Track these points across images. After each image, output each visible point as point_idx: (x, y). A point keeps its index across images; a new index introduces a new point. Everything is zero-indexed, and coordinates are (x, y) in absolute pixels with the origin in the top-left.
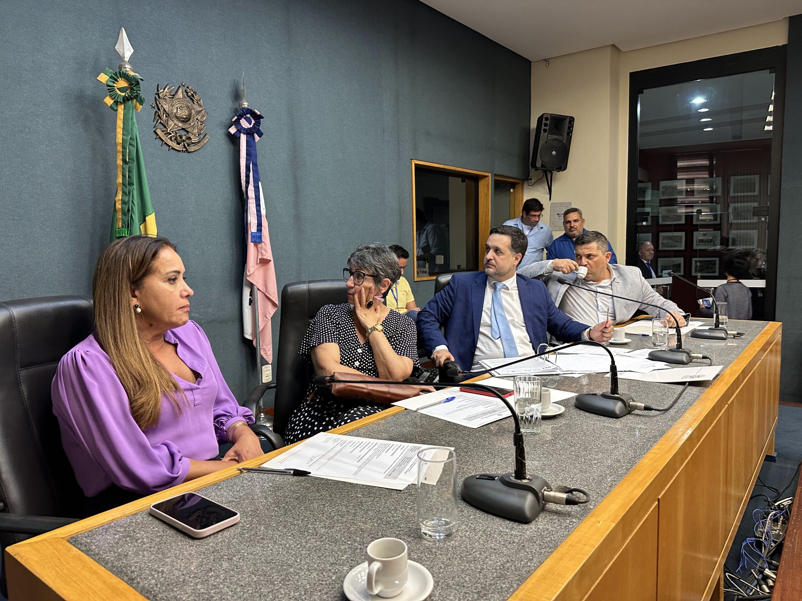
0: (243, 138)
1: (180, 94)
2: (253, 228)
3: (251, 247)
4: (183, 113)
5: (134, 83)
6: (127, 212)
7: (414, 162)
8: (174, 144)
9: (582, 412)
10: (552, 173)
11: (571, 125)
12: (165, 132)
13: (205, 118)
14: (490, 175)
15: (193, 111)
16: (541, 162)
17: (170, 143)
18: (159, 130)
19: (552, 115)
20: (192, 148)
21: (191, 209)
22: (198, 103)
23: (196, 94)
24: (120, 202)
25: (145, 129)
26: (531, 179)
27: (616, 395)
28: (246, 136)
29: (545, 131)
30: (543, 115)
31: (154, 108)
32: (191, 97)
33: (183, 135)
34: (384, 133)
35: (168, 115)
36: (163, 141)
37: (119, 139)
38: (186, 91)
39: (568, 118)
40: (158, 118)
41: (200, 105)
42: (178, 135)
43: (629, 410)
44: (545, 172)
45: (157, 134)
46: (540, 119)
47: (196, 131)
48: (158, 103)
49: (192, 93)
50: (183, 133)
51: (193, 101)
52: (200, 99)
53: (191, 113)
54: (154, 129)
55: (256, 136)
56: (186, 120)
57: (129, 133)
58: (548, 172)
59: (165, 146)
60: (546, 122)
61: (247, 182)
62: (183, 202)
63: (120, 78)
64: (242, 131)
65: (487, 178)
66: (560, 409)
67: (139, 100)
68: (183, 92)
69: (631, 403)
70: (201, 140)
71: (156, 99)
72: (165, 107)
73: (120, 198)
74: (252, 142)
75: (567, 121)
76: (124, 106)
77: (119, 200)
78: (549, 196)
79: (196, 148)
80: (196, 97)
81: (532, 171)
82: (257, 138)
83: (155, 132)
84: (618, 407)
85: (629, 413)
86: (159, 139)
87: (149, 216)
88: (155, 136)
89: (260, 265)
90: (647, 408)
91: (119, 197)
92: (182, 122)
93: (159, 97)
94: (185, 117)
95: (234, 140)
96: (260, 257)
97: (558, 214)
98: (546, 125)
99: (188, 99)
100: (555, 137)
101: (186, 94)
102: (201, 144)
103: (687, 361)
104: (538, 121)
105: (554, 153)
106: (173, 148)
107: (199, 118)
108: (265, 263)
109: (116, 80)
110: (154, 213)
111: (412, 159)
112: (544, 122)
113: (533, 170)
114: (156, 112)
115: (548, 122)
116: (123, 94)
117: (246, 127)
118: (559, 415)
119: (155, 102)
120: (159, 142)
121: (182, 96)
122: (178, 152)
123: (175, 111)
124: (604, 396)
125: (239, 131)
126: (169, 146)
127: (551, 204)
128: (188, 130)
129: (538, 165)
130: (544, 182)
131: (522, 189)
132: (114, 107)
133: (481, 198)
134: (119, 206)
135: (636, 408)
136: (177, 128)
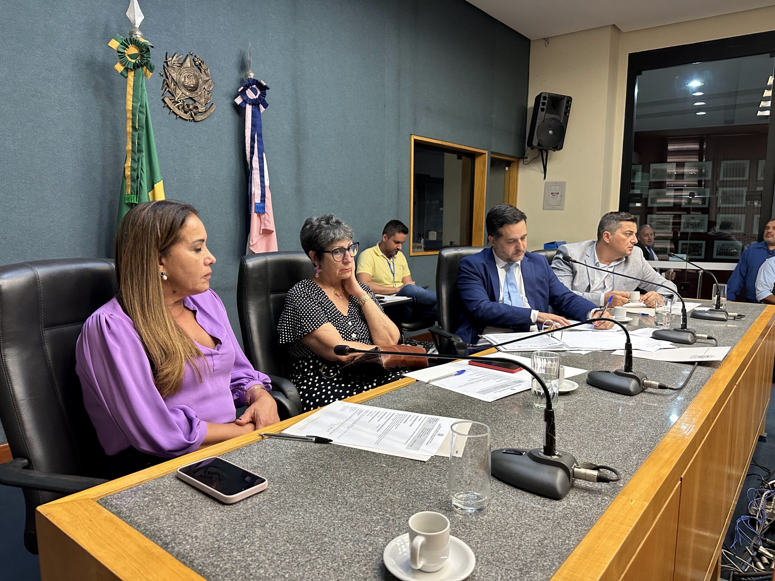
0: (249, 109)
1: (188, 63)
2: (257, 199)
3: (254, 217)
4: (191, 82)
5: (144, 50)
6: (136, 179)
7: (413, 138)
8: (181, 113)
9: (595, 389)
10: (547, 152)
11: (568, 105)
12: (173, 101)
13: (212, 88)
14: (486, 152)
15: (200, 80)
16: (537, 141)
17: (177, 111)
18: (167, 98)
19: (550, 95)
20: (199, 118)
21: (197, 178)
22: (205, 72)
23: (203, 63)
24: (130, 169)
25: (153, 97)
26: (526, 158)
27: (630, 373)
28: (251, 106)
29: (543, 110)
30: (541, 94)
31: (163, 76)
32: (199, 66)
33: (190, 103)
34: (385, 107)
35: (176, 84)
36: (170, 109)
37: (129, 106)
38: (193, 60)
39: (566, 98)
40: (166, 86)
41: (207, 75)
42: (185, 103)
43: (642, 388)
44: (541, 151)
45: (165, 103)
46: (538, 99)
47: (203, 100)
48: (166, 71)
49: (200, 62)
50: (191, 102)
51: (200, 70)
52: (207, 69)
53: (198, 82)
54: (162, 98)
55: (261, 106)
56: (193, 89)
57: (138, 99)
58: (544, 151)
59: (173, 114)
60: (544, 101)
61: (252, 153)
62: (189, 171)
63: (131, 45)
64: (248, 101)
65: (484, 155)
66: (574, 386)
67: (149, 67)
68: (190, 61)
69: (645, 381)
70: (208, 110)
71: (164, 68)
72: (173, 75)
73: (130, 165)
74: (257, 113)
75: (565, 101)
76: (134, 73)
77: (129, 167)
78: (543, 175)
79: (203, 117)
80: (204, 67)
81: (528, 150)
82: (262, 109)
83: (163, 100)
84: (632, 385)
85: (643, 391)
86: (166, 108)
87: (158, 184)
88: (163, 104)
89: (262, 236)
90: (661, 387)
91: (129, 163)
92: (190, 91)
93: (168, 65)
94: (192, 86)
95: (240, 110)
96: (263, 227)
97: (552, 193)
98: (544, 104)
99: (196, 68)
100: (552, 116)
101: (194, 63)
102: (208, 113)
103: (692, 340)
104: (535, 100)
105: (551, 132)
106: (180, 117)
107: (206, 88)
108: (268, 233)
109: (127, 47)
110: (162, 181)
111: (411, 135)
112: (542, 101)
113: (529, 148)
114: (164, 80)
115: (546, 101)
116: (133, 61)
117: (252, 98)
118: (572, 391)
119: (163, 70)
120: (167, 111)
121: (189, 65)
122: (185, 121)
123: (183, 80)
124: (617, 373)
125: (245, 102)
126: (177, 115)
127: (546, 183)
128: (196, 99)
129: (535, 143)
130: (540, 161)
131: (518, 167)
132: (125, 73)
133: (477, 175)
134: (128, 173)
135: (650, 386)
136: (184, 97)
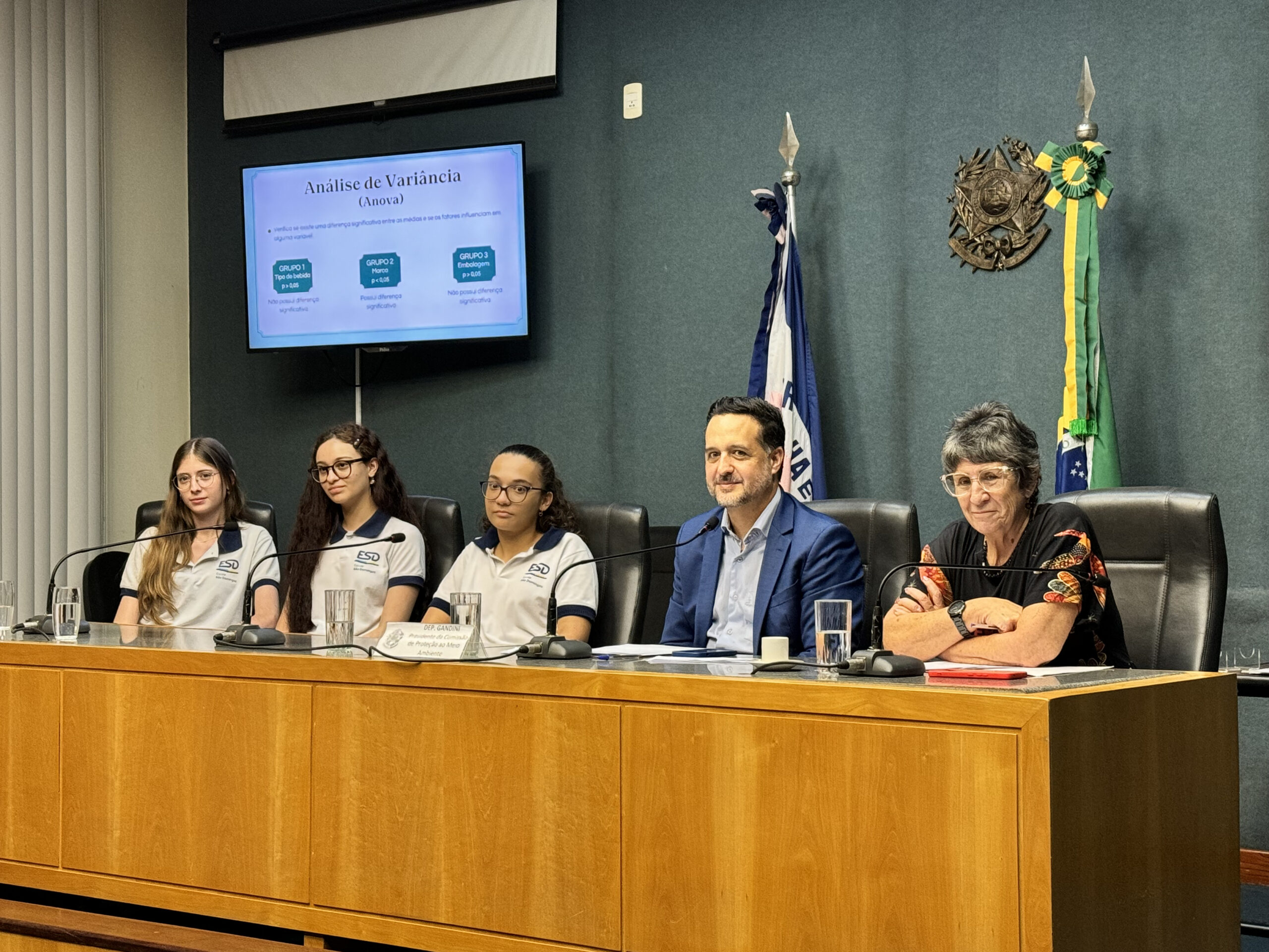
8: (979, 258)
12: (965, 242)
18: (955, 239)
20: (1013, 261)
22: (1028, 167)
25: (936, 243)
31: (951, 202)
32: (1017, 159)
33: (997, 237)
36: (961, 257)
41: (1032, 171)
42: (986, 240)
45: (952, 248)
47: (1021, 224)
49: (1021, 150)
50: (999, 234)
53: (1011, 192)
56: (1003, 208)
68: (1001, 156)
70: (1031, 240)
79: (1021, 256)
83: (949, 245)
86: (955, 257)
92: (994, 213)
102: (1030, 246)
106: (978, 268)
107: (1029, 197)
114: (954, 208)
121: (997, 165)
122: (990, 273)
123: (981, 197)
126: (973, 265)
128: (1005, 226)
136: (985, 228)
